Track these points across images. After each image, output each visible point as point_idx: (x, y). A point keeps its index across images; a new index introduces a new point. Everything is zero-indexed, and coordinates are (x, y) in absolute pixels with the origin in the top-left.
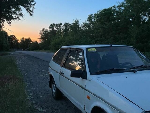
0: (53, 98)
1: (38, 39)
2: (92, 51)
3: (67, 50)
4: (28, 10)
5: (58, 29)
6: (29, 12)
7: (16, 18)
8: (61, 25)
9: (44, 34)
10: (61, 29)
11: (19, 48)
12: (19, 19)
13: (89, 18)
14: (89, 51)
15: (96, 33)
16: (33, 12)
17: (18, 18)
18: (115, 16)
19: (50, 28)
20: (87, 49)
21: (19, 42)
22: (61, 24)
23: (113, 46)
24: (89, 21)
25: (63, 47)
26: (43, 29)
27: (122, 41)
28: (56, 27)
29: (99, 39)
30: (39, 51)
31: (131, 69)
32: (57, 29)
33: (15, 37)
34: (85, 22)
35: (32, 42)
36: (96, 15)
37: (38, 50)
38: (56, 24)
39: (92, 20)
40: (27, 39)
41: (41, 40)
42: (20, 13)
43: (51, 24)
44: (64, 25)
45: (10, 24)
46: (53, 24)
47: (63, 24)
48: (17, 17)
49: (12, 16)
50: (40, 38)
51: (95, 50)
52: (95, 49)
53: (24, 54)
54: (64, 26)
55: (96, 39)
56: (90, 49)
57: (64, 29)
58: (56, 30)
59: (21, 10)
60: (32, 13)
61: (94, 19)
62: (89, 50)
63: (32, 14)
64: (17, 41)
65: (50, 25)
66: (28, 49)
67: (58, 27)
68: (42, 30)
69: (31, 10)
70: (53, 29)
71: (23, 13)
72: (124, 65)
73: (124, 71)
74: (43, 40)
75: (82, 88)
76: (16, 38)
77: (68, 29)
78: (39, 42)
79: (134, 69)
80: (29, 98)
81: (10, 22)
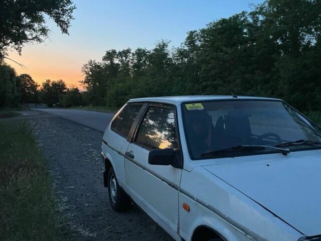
0: (111, 209)
1: (80, 83)
2: (194, 109)
3: (141, 106)
4: (58, 20)
5: (122, 61)
6: (60, 25)
7: (33, 39)
8: (130, 52)
9: (92, 72)
10: (129, 61)
11: (39, 103)
12: (39, 40)
13: (188, 38)
14: (188, 109)
15: (204, 70)
16: (69, 25)
17: (36, 37)
18: (245, 34)
19: (105, 59)
20: (183, 104)
21: (39, 88)
22: (128, 51)
23: (239, 97)
24: (189, 44)
25: (132, 100)
26: (91, 61)
27: (259, 87)
28: (117, 58)
29: (209, 83)
30: (82, 108)
31: (277, 146)
32: (120, 63)
33: (30, 78)
34: (180, 48)
35: (66, 89)
36: (203, 31)
37: (79, 106)
38: (117, 51)
39: (196, 43)
40: (55, 84)
41: (86, 85)
42: (41, 27)
43: (108, 50)
44: (136, 53)
45: (20, 51)
46: (111, 52)
47: (133, 51)
48: (34, 36)
49: (25, 35)
50: (84, 80)
51: (200, 107)
52: (200, 105)
53: (50, 114)
54: (136, 56)
55: (204, 83)
56: (191, 105)
57: (136, 61)
58: (118, 65)
59: (44, 21)
60: (67, 27)
61: (200, 41)
62: (188, 106)
63: (66, 30)
64: (34, 87)
65: (106, 53)
66: (58, 103)
67: (122, 57)
68: (87, 63)
69: (64, 21)
70: (112, 62)
71: (47, 28)
72: (263, 139)
73: (263, 151)
74: (90, 85)
75: (173, 187)
76: (32, 81)
77: (144, 62)
78: (82, 89)
79: (284, 148)
80: (61, 209)
81: (21, 48)
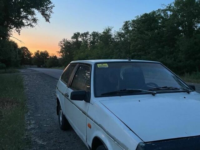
4: (43, 14)
6: (45, 17)
7: (28, 25)
8: (88, 34)
9: (65, 46)
10: (87, 39)
11: (32, 65)
12: (32, 26)
13: (125, 25)
15: (133, 45)
16: (50, 16)
17: (30, 24)
19: (73, 38)
20: (96, 64)
21: (32, 56)
24: (125, 29)
26: (64, 39)
27: (166, 56)
28: (81, 37)
29: (135, 53)
32: (82, 40)
33: (27, 49)
34: (119, 31)
35: (49, 56)
36: (133, 21)
37: (56, 67)
38: (81, 33)
39: (129, 29)
40: (42, 53)
41: (61, 54)
42: (33, 18)
44: (92, 34)
45: (19, 32)
46: (77, 33)
47: (90, 33)
49: (23, 23)
50: (60, 51)
53: (38, 72)
54: (92, 36)
55: (133, 54)
57: (92, 40)
58: (81, 42)
59: (35, 14)
60: (49, 18)
61: (132, 27)
63: (48, 20)
64: (29, 54)
65: (74, 34)
66: (44, 65)
67: (83, 37)
68: (62, 40)
69: (47, 14)
70: (77, 40)
71: (37, 19)
74: (63, 54)
76: (28, 51)
77: (97, 40)
78: (59, 56)
81: (20, 30)
